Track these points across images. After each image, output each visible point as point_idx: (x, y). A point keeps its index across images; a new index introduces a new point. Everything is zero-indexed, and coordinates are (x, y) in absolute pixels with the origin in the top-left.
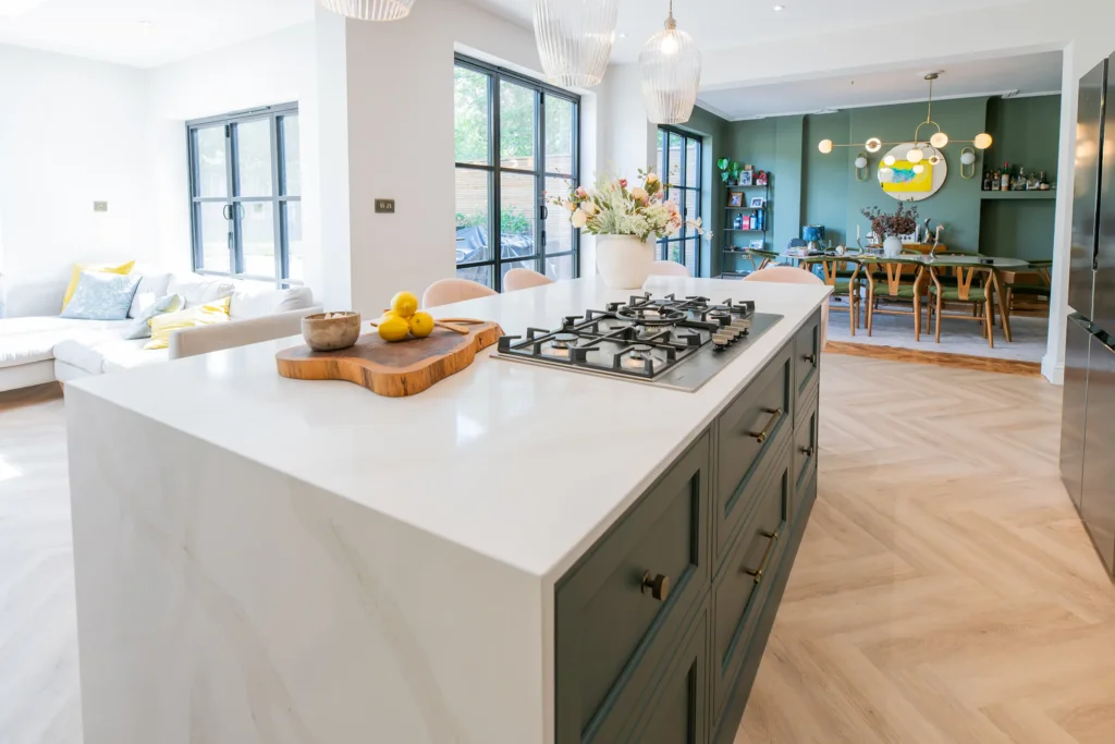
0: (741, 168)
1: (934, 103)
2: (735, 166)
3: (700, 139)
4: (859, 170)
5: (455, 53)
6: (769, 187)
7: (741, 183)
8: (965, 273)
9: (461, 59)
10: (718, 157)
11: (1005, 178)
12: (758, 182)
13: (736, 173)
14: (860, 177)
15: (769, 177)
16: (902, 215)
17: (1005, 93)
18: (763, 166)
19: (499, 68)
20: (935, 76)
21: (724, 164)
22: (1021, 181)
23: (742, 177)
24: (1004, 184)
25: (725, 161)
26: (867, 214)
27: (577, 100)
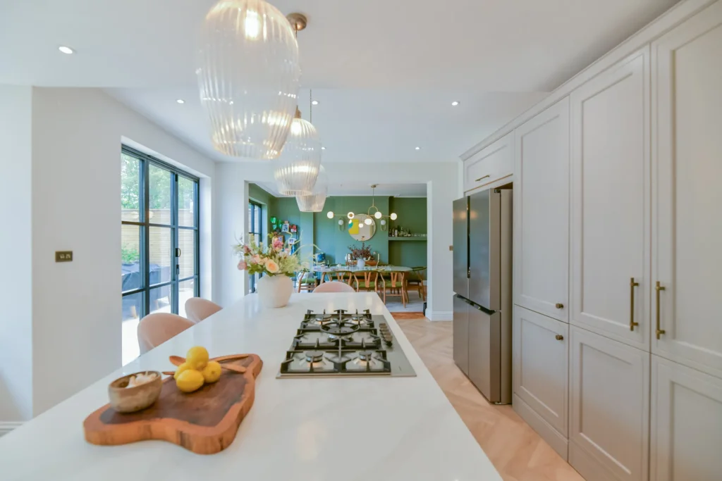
0: (283, 223)
1: (375, 197)
2: (280, 221)
3: (260, 206)
4: (340, 226)
5: (123, 145)
6: (298, 233)
7: (283, 231)
8: (394, 274)
9: (126, 149)
10: (271, 216)
11: (396, 231)
12: (292, 230)
13: (280, 225)
14: (341, 229)
15: (297, 228)
16: (365, 249)
17: (395, 196)
18: (294, 221)
19: (149, 156)
20: (375, 186)
21: (274, 220)
22: (402, 233)
23: (283, 228)
24: (396, 234)
25: (274, 219)
26: (350, 248)
27: (197, 181)
